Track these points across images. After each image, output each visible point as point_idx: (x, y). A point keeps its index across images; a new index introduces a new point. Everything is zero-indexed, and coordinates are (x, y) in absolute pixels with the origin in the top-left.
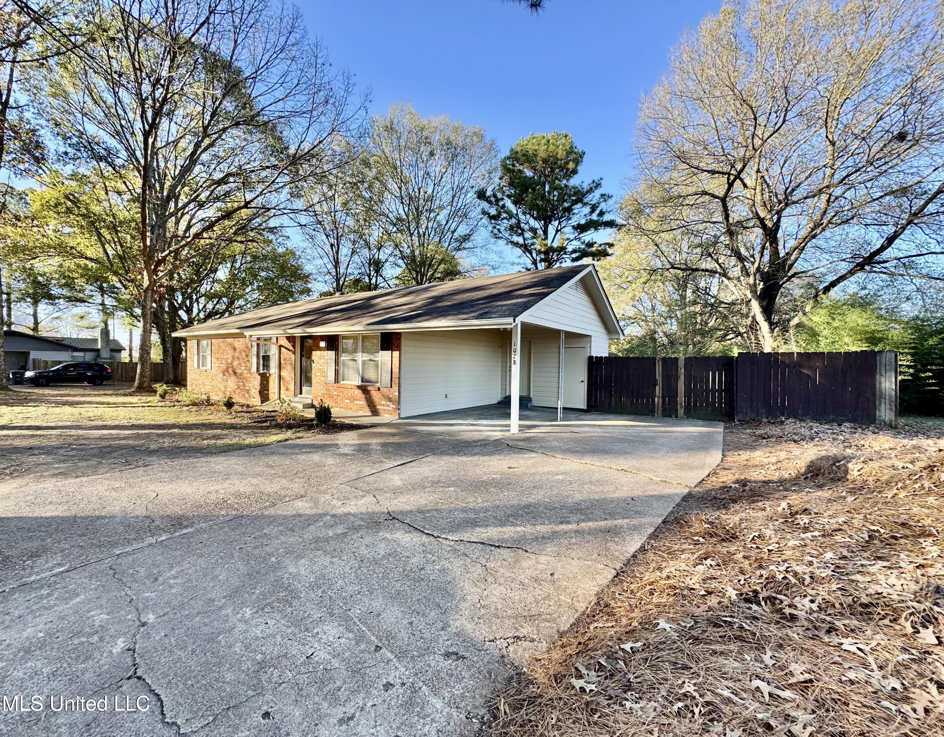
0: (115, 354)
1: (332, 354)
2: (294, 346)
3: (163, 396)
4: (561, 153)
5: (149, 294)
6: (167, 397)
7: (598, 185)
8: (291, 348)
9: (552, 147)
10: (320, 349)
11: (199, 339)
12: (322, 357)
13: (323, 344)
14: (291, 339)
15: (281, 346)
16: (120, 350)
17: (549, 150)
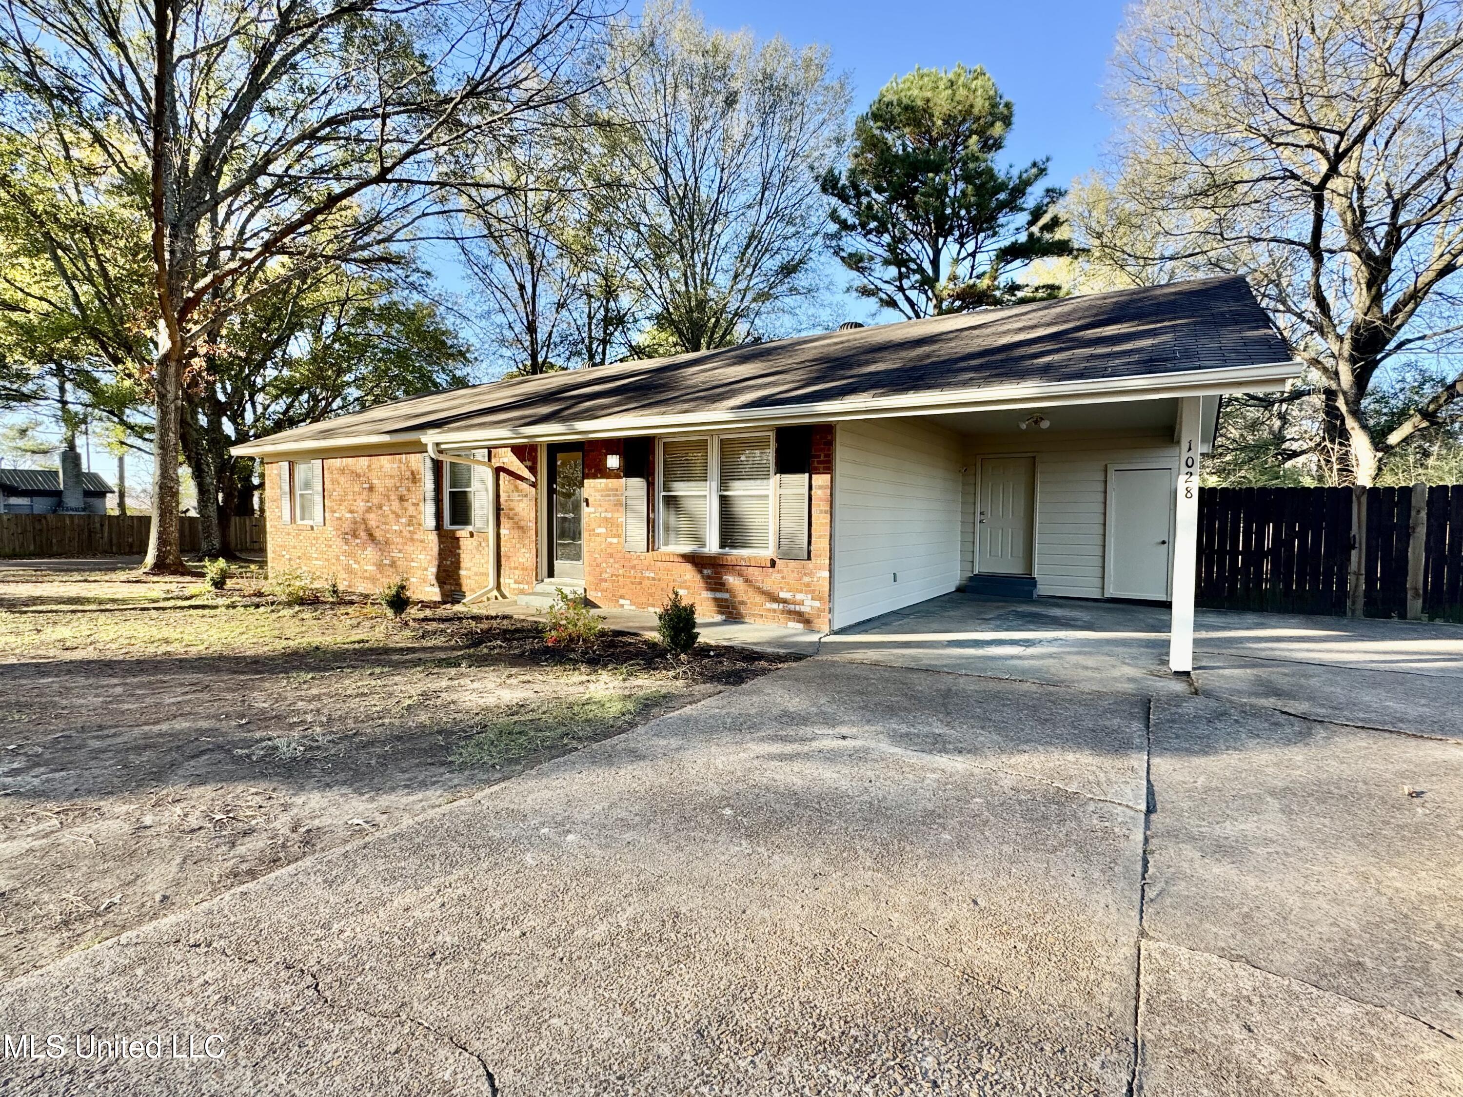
0: (95, 501)
1: (637, 484)
2: (533, 470)
3: (219, 584)
4: (980, 105)
5: (172, 370)
6: (230, 583)
7: (1042, 171)
8: (526, 473)
9: (962, 92)
10: (606, 473)
11: (293, 459)
12: (607, 493)
13: (613, 462)
14: (524, 452)
15: (498, 471)
16: (102, 492)
17: (957, 98)
